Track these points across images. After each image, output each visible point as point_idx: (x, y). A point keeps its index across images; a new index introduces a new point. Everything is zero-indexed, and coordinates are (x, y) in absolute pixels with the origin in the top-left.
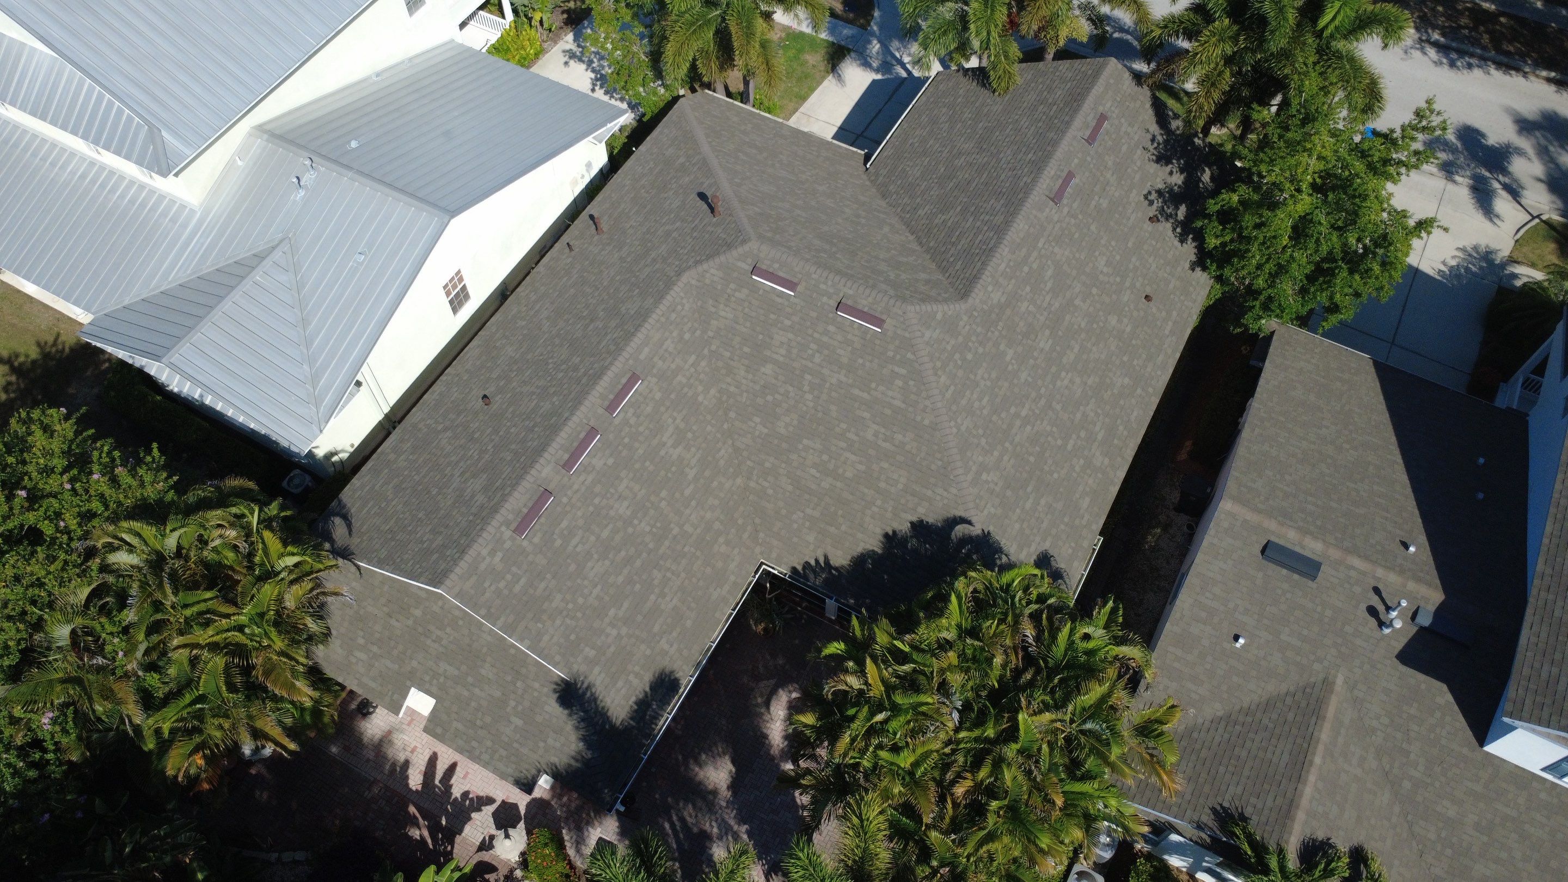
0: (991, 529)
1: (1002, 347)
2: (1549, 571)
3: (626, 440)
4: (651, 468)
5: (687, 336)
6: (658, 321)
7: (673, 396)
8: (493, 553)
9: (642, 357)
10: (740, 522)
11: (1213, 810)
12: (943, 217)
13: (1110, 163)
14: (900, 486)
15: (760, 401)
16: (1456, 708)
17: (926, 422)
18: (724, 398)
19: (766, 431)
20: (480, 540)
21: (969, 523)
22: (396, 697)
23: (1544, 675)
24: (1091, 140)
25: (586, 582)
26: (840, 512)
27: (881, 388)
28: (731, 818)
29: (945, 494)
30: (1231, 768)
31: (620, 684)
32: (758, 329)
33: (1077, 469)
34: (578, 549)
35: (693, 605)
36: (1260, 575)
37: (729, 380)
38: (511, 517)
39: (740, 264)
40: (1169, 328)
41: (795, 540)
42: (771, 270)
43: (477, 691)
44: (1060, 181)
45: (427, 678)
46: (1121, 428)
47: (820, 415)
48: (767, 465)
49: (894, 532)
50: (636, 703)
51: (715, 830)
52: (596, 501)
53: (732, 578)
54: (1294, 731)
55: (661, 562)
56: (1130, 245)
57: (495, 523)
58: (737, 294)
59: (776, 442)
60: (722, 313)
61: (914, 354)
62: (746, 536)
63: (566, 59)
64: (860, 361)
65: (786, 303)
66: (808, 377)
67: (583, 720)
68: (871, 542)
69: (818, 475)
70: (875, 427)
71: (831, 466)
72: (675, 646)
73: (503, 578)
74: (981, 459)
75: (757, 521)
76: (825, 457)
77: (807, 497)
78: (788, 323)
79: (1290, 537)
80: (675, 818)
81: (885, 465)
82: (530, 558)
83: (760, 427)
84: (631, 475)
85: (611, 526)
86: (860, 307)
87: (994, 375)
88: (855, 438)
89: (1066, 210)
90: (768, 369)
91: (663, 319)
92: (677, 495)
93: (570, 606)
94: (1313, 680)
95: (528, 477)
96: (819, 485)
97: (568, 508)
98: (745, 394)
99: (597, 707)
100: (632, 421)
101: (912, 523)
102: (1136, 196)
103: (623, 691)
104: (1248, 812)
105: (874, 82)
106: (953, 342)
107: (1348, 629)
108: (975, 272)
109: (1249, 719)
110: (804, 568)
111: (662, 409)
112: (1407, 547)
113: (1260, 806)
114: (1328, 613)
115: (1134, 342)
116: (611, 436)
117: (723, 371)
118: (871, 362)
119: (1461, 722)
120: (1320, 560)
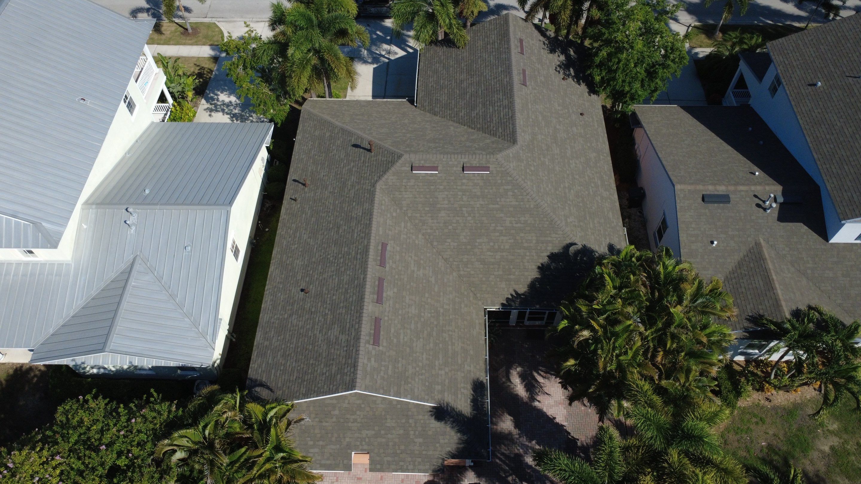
0: (584, 243)
1: (542, 159)
2: (820, 156)
3: (397, 277)
4: (415, 285)
5: (394, 214)
6: (378, 212)
7: (404, 246)
8: (369, 359)
9: (381, 233)
10: (466, 293)
11: (746, 319)
12: (475, 112)
13: (534, 60)
14: (534, 242)
15: (446, 231)
16: (810, 231)
17: (532, 206)
18: (427, 237)
19: (456, 244)
20: (360, 356)
21: (575, 244)
22: (345, 462)
23: (846, 197)
24: (522, 53)
25: (418, 354)
26: (512, 267)
27: (503, 200)
28: (524, 440)
29: (557, 236)
30: (742, 299)
31: (459, 396)
32: (428, 196)
33: (600, 201)
34: (405, 340)
35: (468, 342)
36: (707, 210)
37: (425, 227)
38: (367, 338)
39: (403, 168)
40: (596, 124)
41: (496, 290)
42: (421, 165)
43: (389, 436)
44: (522, 75)
45: (358, 443)
46: (604, 176)
47: (479, 225)
48: (465, 260)
49: (542, 264)
50: (471, 402)
51: (521, 450)
52: (400, 312)
53: (477, 321)
54: (757, 270)
55: (444, 329)
56: (562, 93)
57: (362, 344)
58: (409, 184)
59: (463, 247)
60: (406, 196)
61: (510, 176)
62: (471, 299)
63: (209, 113)
64: (486, 191)
65: (436, 178)
66: (464, 209)
67: (454, 422)
68: (533, 274)
69: (492, 254)
70: (508, 219)
71: (496, 247)
72: (472, 366)
73: (381, 370)
74: (563, 213)
75: (473, 289)
76: (492, 244)
77: (492, 267)
78: (442, 187)
79: (710, 189)
80: (499, 455)
81: (522, 235)
82: (387, 354)
83: (452, 244)
84: (408, 293)
85: (413, 322)
86: (474, 165)
87: (546, 173)
88: (502, 228)
89: (530, 87)
90: (443, 214)
91: (380, 211)
92: (433, 293)
93: (417, 369)
94: (751, 246)
95: (364, 315)
96: (495, 258)
97: (390, 322)
98: (437, 231)
99: (456, 412)
100: (394, 266)
101: (548, 256)
102: (552, 71)
103: (463, 399)
104: (761, 312)
105: (374, 68)
106: (523, 165)
107: (753, 217)
108: (511, 130)
109: (736, 275)
110: (507, 301)
111: (404, 254)
112: (755, 174)
113: (764, 307)
114: (742, 214)
115: (587, 136)
116: (389, 278)
117: (421, 224)
118: (492, 189)
119: (815, 236)
120: (728, 193)
